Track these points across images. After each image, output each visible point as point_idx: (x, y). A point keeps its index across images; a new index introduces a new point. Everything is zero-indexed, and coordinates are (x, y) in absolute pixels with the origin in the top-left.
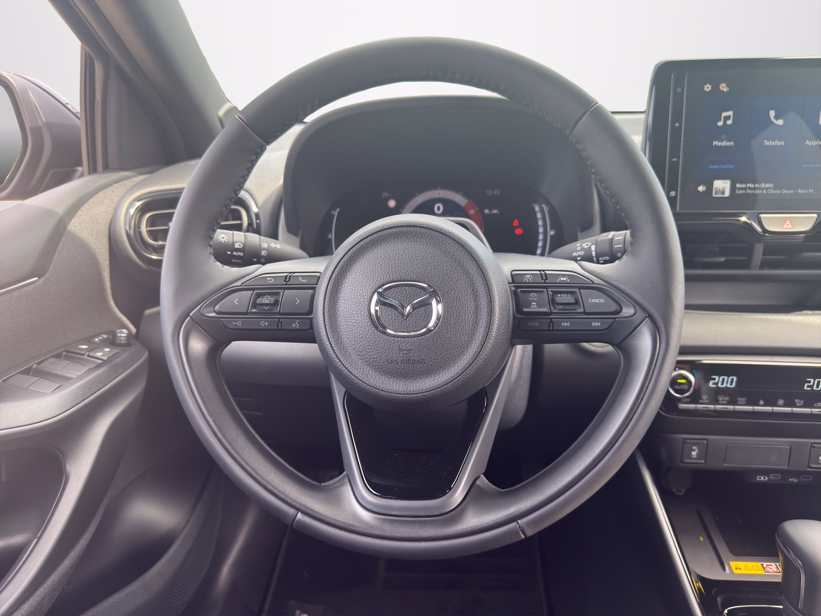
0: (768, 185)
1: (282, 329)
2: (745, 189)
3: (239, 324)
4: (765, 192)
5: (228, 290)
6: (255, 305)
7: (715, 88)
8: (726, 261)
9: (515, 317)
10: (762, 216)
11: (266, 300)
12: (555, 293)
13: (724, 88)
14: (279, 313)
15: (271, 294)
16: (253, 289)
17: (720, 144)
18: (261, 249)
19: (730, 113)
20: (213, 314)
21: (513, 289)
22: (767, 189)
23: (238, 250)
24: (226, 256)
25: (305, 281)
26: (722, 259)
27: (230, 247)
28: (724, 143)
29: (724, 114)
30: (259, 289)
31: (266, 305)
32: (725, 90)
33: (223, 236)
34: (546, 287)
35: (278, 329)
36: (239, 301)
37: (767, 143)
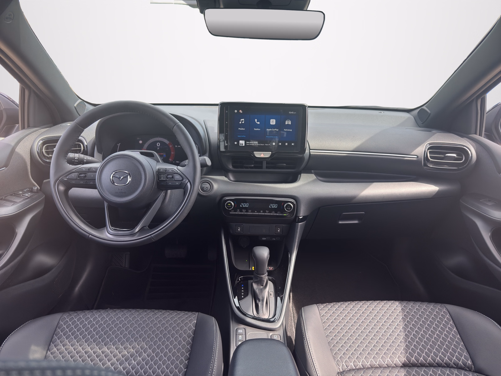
0: (256, 143)
1: (87, 184)
2: (249, 143)
3: (74, 182)
4: (255, 145)
5: (71, 172)
6: (79, 177)
7: (238, 111)
8: (254, 166)
9: (157, 182)
10: (254, 152)
11: (82, 175)
12: (168, 175)
13: (241, 111)
14: (86, 179)
15: (84, 174)
16: (79, 172)
17: (241, 129)
18: (84, 159)
19: (243, 120)
20: (66, 179)
21: (157, 173)
22: (256, 144)
23: (76, 160)
24: (72, 162)
25: (95, 170)
26: (253, 165)
27: (74, 159)
28: (242, 129)
29: (241, 120)
30: (81, 172)
31: (82, 177)
32: (241, 112)
33: (71, 155)
34: (166, 173)
35: (86, 184)
36: (73, 175)
37: (255, 129)
